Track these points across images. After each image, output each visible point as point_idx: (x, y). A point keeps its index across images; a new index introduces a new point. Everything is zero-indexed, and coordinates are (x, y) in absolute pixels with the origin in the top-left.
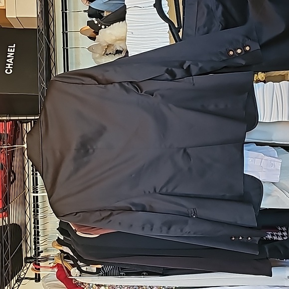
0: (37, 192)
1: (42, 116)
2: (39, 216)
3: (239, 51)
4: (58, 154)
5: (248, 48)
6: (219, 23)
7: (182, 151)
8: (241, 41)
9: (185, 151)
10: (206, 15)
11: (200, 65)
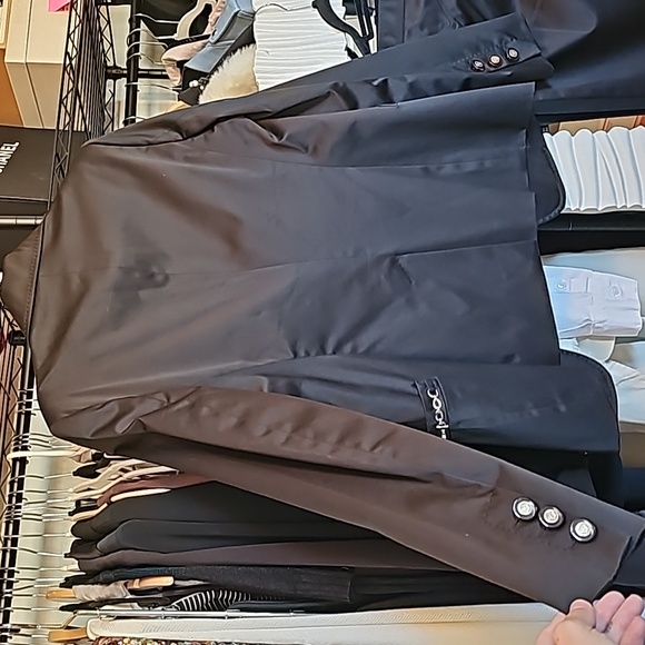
0: (25, 448)
1: (49, 217)
2: (23, 510)
3: (495, 60)
4: (76, 282)
5: (513, 54)
6: (452, 21)
7: (387, 261)
8: (496, 42)
9: (394, 262)
10: (422, 4)
11: (410, 79)
